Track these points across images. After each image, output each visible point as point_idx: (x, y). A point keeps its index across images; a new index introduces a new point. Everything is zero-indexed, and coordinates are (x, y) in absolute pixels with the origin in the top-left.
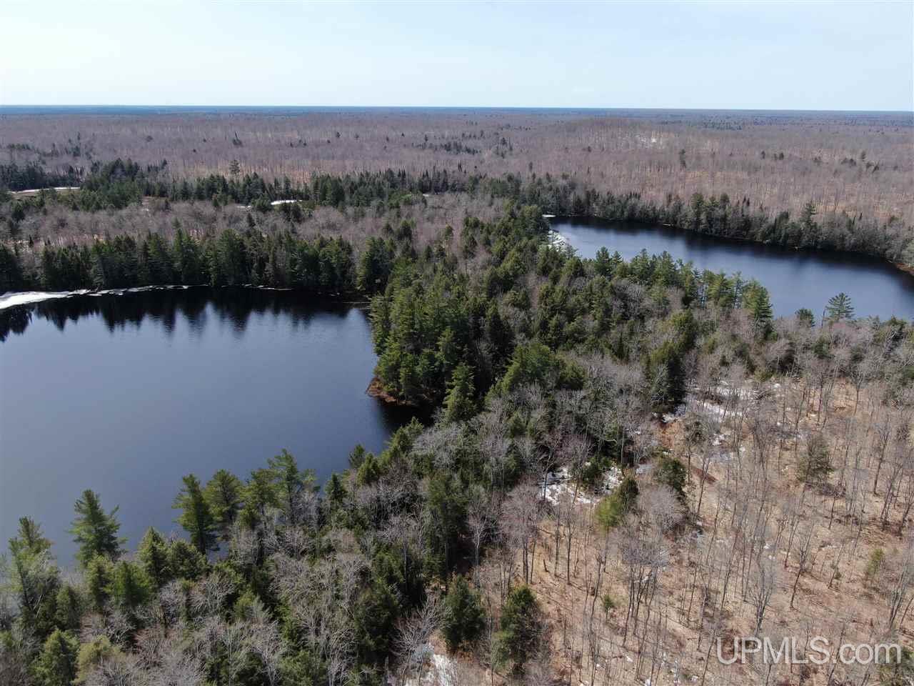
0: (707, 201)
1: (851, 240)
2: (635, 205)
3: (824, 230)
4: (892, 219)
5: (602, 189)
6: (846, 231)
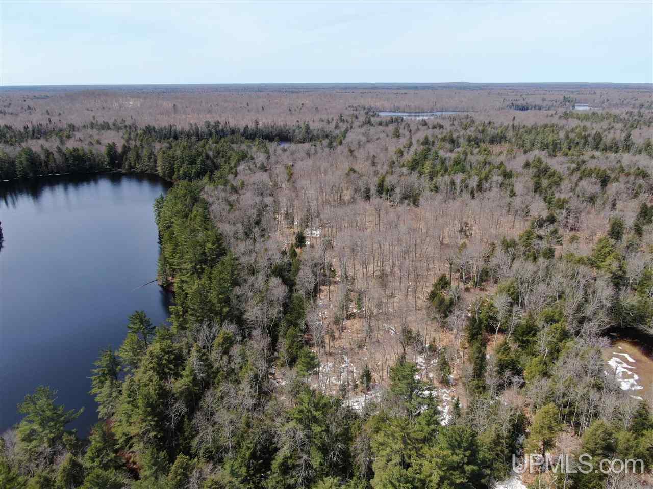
3: (264, 130)
4: (285, 124)
6: (272, 130)
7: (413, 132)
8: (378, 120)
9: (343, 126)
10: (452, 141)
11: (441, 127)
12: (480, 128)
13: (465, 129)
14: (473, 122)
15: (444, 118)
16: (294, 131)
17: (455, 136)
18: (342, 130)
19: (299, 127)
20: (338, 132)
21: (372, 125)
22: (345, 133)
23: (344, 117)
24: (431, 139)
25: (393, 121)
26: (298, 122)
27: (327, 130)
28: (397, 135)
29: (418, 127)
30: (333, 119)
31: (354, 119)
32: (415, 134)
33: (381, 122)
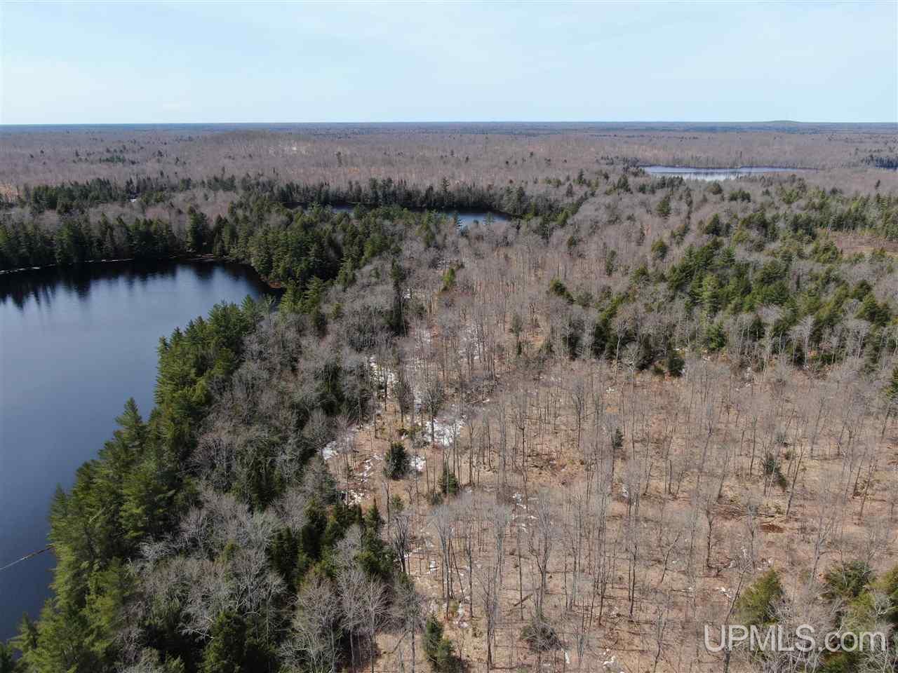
0: (380, 182)
1: (472, 199)
2: (327, 191)
3: (456, 194)
4: (490, 186)
5: (298, 181)
6: (469, 194)
7: (694, 205)
8: (641, 180)
9: (580, 191)
10: (764, 225)
11: (746, 197)
12: (817, 201)
13: (789, 202)
14: (803, 188)
15: (753, 180)
16: (502, 196)
17: (769, 216)
18: (576, 198)
19: (509, 191)
20: (569, 200)
21: (628, 190)
22: (579, 204)
23: (586, 176)
24: (724, 220)
25: (664, 184)
26: (511, 182)
27: (552, 198)
28: (664, 211)
29: (704, 196)
30: (568, 179)
31: (602, 180)
32: (698, 208)
33: (644, 185)
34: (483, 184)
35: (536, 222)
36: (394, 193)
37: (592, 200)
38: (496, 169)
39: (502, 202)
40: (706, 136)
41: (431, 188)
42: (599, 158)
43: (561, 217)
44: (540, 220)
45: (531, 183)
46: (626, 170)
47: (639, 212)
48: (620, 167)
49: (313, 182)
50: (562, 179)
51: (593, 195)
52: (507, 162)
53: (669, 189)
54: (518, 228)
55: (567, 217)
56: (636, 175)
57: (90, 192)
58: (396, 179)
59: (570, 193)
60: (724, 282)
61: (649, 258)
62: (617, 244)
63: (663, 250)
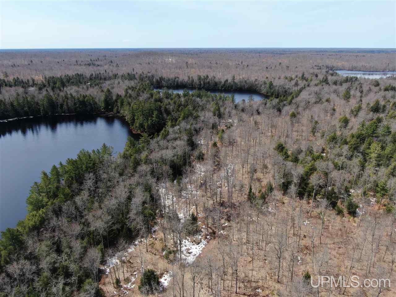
0: (202, 77)
1: (246, 86)
2: (178, 81)
3: (239, 84)
4: (256, 80)
5: (164, 76)
6: (245, 84)
7: (364, 93)
8: (334, 78)
9: (302, 83)
11: (393, 89)
16: (261, 85)
18: (299, 87)
19: (265, 83)
20: (296, 89)
21: (328, 83)
22: (300, 91)
23: (306, 75)
24: (382, 103)
25: (347, 80)
26: (267, 78)
27: (287, 87)
28: (347, 97)
29: (370, 87)
30: (297, 77)
31: (314, 78)
32: (367, 95)
33: (336, 81)
34: (253, 79)
35: (275, 101)
36: (209, 82)
37: (307, 88)
38: (261, 71)
39: (261, 88)
40: (369, 55)
41: (227, 80)
42: (314, 66)
43: (289, 98)
44: (277, 100)
45: (277, 79)
46: (327, 72)
47: (333, 97)
48: (324, 71)
49: (172, 76)
50: (293, 77)
51: (308, 85)
52: (267, 68)
53: (350, 84)
54: (266, 104)
55: (293, 98)
56: (332, 75)
57: (71, 79)
58: (211, 75)
59: (296, 84)
60: (384, 145)
61: (338, 126)
62: (319, 116)
63: (346, 122)
